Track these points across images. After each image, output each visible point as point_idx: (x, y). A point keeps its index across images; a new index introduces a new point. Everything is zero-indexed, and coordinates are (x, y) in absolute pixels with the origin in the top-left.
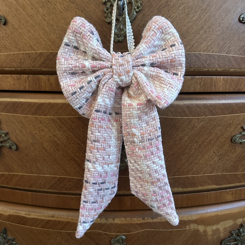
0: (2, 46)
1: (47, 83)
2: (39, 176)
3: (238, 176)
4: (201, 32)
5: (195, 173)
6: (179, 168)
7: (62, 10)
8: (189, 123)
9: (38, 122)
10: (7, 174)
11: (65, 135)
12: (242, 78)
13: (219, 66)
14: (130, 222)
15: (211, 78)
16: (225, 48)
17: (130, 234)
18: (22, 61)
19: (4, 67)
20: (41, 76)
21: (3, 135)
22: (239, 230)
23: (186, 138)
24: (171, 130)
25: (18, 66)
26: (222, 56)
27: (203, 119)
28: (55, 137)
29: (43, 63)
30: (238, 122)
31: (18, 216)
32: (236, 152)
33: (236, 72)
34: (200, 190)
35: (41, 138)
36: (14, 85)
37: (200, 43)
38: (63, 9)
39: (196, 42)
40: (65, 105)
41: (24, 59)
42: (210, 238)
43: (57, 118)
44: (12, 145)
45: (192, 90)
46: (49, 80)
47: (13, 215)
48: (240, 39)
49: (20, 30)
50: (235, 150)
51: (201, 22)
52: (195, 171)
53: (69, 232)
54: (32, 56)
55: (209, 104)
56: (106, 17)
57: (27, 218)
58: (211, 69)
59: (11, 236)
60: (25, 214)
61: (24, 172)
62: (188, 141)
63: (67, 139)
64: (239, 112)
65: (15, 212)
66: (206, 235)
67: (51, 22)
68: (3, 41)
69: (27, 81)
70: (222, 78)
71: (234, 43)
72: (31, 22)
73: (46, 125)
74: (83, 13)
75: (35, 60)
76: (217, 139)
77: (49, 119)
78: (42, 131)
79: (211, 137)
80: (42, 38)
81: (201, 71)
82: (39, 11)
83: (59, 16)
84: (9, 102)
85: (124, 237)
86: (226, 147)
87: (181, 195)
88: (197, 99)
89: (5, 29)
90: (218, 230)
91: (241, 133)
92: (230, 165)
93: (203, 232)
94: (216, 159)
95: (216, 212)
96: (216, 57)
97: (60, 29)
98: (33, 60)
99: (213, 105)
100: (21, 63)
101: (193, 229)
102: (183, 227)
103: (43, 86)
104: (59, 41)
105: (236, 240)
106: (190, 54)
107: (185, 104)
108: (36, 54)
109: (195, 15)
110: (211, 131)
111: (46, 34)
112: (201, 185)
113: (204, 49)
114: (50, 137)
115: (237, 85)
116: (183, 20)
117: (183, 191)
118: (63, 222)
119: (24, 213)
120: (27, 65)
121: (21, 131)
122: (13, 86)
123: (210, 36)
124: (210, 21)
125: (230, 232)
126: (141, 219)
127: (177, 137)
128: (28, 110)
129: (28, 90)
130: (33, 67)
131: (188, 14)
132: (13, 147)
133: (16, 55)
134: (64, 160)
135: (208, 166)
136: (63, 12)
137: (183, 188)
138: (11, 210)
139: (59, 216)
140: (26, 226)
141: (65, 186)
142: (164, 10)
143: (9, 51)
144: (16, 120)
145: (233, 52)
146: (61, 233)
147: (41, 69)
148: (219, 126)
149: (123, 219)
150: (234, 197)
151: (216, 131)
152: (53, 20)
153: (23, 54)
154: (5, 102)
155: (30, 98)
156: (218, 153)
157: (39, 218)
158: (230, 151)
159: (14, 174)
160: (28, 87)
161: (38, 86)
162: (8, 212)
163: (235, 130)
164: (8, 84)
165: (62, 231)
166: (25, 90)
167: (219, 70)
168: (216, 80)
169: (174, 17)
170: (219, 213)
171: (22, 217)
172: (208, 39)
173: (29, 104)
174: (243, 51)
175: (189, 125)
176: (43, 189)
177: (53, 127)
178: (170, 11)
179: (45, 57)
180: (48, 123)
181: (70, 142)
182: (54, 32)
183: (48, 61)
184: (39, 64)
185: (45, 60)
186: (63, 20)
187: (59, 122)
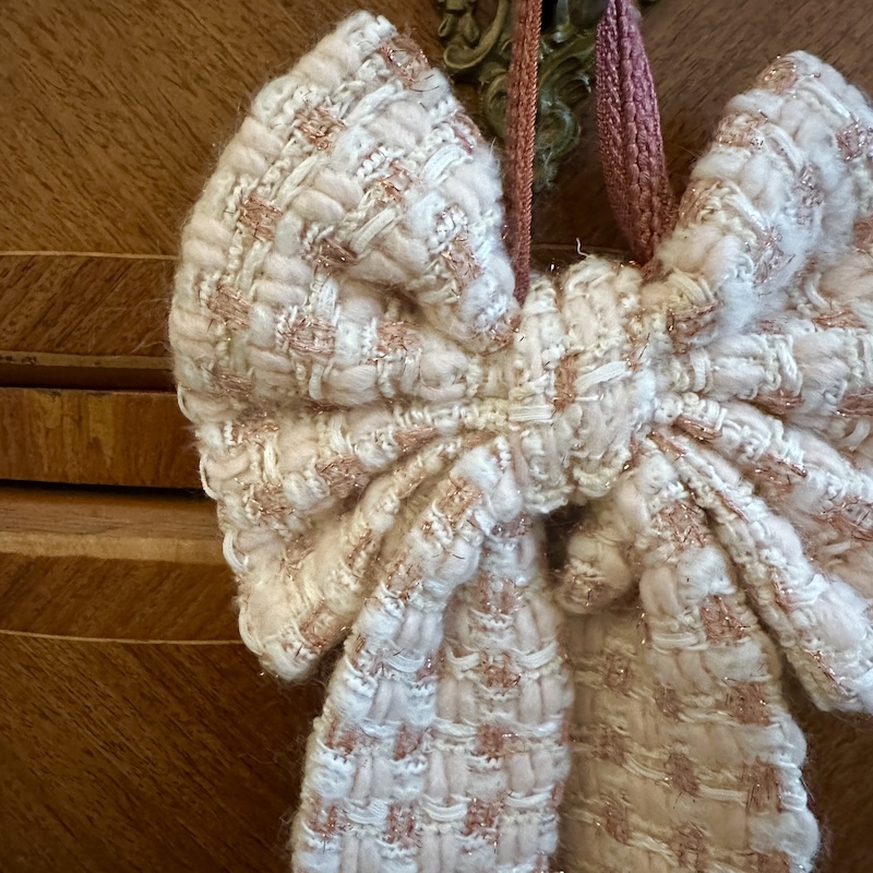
1: (68, 440)
11: (175, 746)
20: (34, 393)
29: (44, 321)
35: (33, 755)
40: (173, 575)
43: (128, 647)
46: (78, 421)
56: (444, 41)
63: (189, 769)
67: (87, 71)
73: (64, 685)
74: (294, 8)
77: (79, 647)
78: (43, 716)
80: (30, 171)
83: (137, 31)
97: (146, 115)
103: (42, 451)
104: (141, 189)
111: (57, 146)
114: (90, 754)
147: (29, 359)
152: (100, 53)
161: (13, 452)
177: (106, 696)
179: (56, 288)
180: (73, 674)
181: (206, 785)
182: (107, 132)
183: (70, 308)
184: (17, 327)
185: (51, 303)
186: (162, 56)
187: (141, 671)
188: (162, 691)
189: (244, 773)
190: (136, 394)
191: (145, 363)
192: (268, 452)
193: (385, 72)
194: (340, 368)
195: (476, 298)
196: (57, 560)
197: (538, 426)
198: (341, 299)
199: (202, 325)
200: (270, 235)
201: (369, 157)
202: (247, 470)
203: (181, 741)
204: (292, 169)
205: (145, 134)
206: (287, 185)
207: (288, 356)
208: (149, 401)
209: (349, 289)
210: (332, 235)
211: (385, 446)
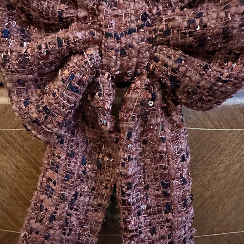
62: (240, 173)
134: (13, 205)
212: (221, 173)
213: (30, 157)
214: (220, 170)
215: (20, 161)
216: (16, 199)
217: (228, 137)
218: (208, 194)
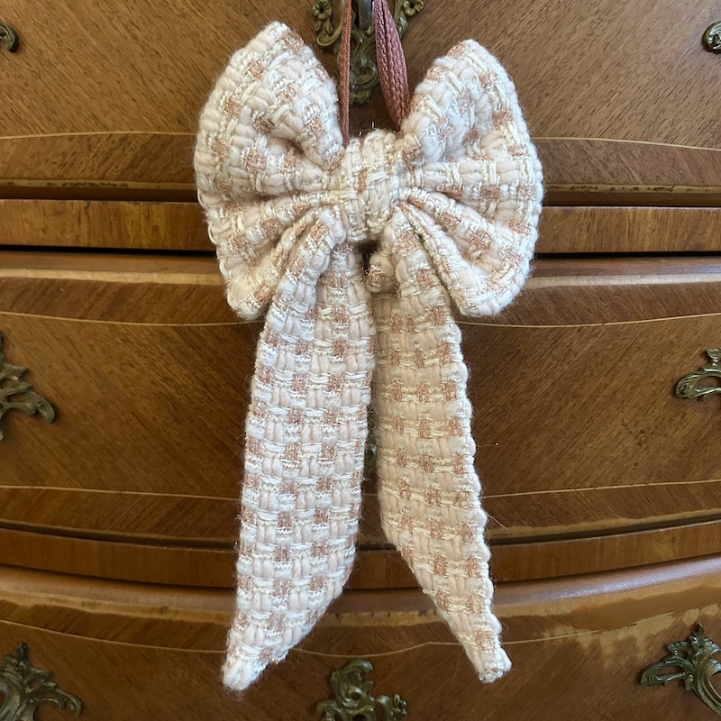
0: (6, 115)
1: (143, 226)
2: (121, 495)
3: (691, 491)
4: (595, 78)
5: (570, 483)
6: (524, 471)
7: (186, 10)
8: (554, 343)
9: (118, 340)
10: (27, 489)
11: (197, 378)
12: (709, 213)
13: (643, 177)
14: (384, 624)
15: (621, 213)
16: (662, 126)
17: (386, 657)
18: (69, 159)
19: (14, 178)
20: (126, 203)
21: (16, 378)
22: (688, 641)
23: (547, 385)
24: (503, 363)
25: (55, 175)
26: (652, 149)
27: (596, 331)
28: (169, 383)
29: (132, 166)
30: (695, 338)
31: (62, 610)
32: (688, 424)
33: (692, 194)
34: (582, 530)
35: (126, 386)
36: (44, 230)
37: (592, 110)
38: (188, 7)
39: (580, 108)
40: (196, 291)
41: (75, 153)
42: (607, 664)
43: (173, 327)
44: (42, 406)
45: (564, 247)
46: (148, 217)
47: (45, 607)
48: (706, 100)
49: (59, 67)
50: (683, 417)
51: (593, 49)
52: (571, 477)
53: (211, 654)
54: (99, 145)
55: (612, 286)
56: (318, 33)
57: (89, 614)
58: (622, 186)
59: (42, 666)
60: (83, 604)
61: (78, 485)
62: (552, 395)
63: (204, 390)
64: (697, 310)
65: (52, 599)
66: (598, 656)
67: (154, 45)
68: (10, 101)
69: (84, 220)
70: (650, 212)
71: (688, 109)
72: (94, 43)
73: (142, 349)
74: (250, 17)
75: (107, 158)
76: (632, 388)
77: (151, 329)
78: (131, 365)
79: (615, 382)
80: (127, 92)
81: (592, 190)
82: (117, 11)
83: (177, 27)
84: (32, 282)
85: (367, 665)
86: (657, 411)
87: (529, 545)
88: (579, 273)
89: (17, 64)
90: (631, 640)
91: (701, 369)
92: (669, 461)
93: (590, 647)
94: (630, 443)
95: (626, 591)
96: (634, 152)
97: (181, 65)
98: (100, 159)
99: (622, 289)
100: (65, 165)
101: (561, 641)
102: (535, 634)
103: (130, 233)
104: (179, 101)
105: (680, 670)
106: (562, 141)
107: (544, 289)
108: (111, 140)
109: (578, 28)
110: (616, 364)
111: (140, 81)
112: (587, 518)
113: (601, 128)
114: (155, 384)
115: (693, 233)
116: (544, 42)
117: (535, 535)
118: (192, 626)
119: (79, 600)
120: (85, 172)
121: (66, 366)
122: (42, 235)
123: (619, 89)
124: (622, 46)
125: (665, 647)
126: (417, 613)
127: (521, 381)
128: (87, 305)
129: (86, 245)
130: (102, 178)
131: (557, 26)
132: (45, 414)
133: (49, 143)
134: (194, 450)
135: (607, 463)
136: (191, 13)
137: (534, 525)
138: (41, 592)
139: (181, 609)
140: (85, 638)
141: (198, 522)
142: (486, 11)
143: (27, 130)
144: (53, 334)
145: (685, 135)
146: (186, 655)
147: (124, 185)
148: (639, 348)
149: (365, 614)
150: (676, 549)
151: (630, 365)
152: (160, 38)
153: (71, 138)
154: (18, 280)
155: (92, 270)
156: (635, 426)
157: (124, 614)
158: (671, 420)
159: (48, 490)
160: (85, 236)
161: (115, 233)
162: (32, 597)
163: (686, 360)
164: (27, 226)
165: (189, 650)
166: (76, 245)
167: (643, 188)
168: (634, 217)
169: (516, 34)
170: (636, 596)
171: (73, 612)
172: (613, 99)
173: (91, 287)
174: (713, 133)
175: (556, 347)
176: (133, 531)
177: (162, 354)
178: (503, 16)
179: (138, 149)
180: (147, 343)
181: (212, 397)
182: (163, 74)
183: (145, 159)
184: (119, 169)
185: (135, 157)
186: (189, 38)
187: (181, 340)
188: (191, 350)
189: (231, 390)
190: (177, 203)
191: (181, 186)
192: (239, 219)
193: (285, 47)
194: (268, 175)
195: (324, 144)
196: (138, 285)
197: (351, 200)
198: (268, 145)
199: (209, 157)
200: (238, 116)
201: (278, 82)
202: (230, 228)
203: (200, 375)
204: (247, 87)
205: (181, 75)
206: (245, 94)
207: (247, 170)
208: (183, 206)
209: (273, 141)
210: (264, 116)
211: (289, 212)
212: (522, 393)
213: (227, 370)
214: (521, 390)
215: (210, 375)
216: (199, 439)
217: (531, 337)
218: (504, 426)
